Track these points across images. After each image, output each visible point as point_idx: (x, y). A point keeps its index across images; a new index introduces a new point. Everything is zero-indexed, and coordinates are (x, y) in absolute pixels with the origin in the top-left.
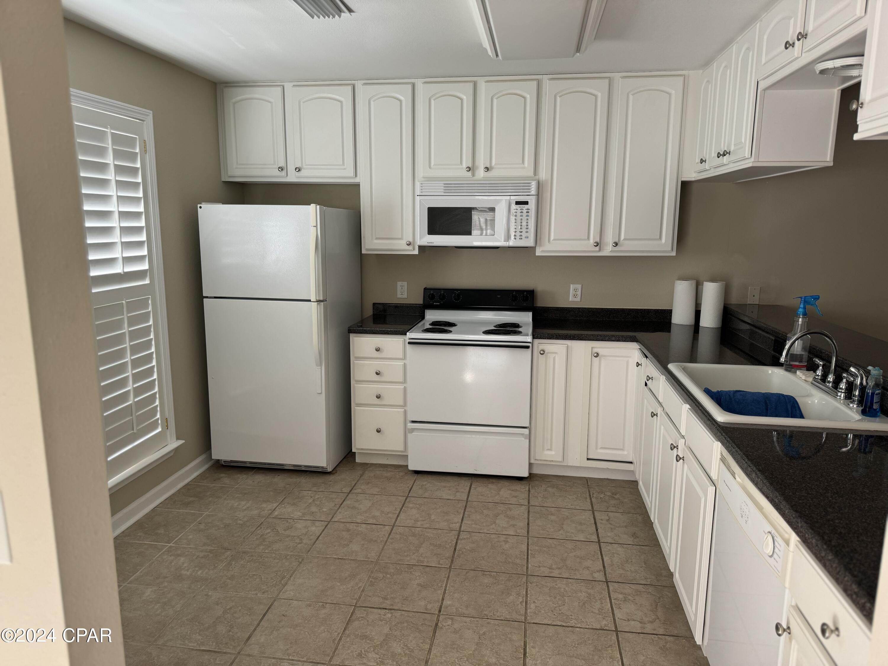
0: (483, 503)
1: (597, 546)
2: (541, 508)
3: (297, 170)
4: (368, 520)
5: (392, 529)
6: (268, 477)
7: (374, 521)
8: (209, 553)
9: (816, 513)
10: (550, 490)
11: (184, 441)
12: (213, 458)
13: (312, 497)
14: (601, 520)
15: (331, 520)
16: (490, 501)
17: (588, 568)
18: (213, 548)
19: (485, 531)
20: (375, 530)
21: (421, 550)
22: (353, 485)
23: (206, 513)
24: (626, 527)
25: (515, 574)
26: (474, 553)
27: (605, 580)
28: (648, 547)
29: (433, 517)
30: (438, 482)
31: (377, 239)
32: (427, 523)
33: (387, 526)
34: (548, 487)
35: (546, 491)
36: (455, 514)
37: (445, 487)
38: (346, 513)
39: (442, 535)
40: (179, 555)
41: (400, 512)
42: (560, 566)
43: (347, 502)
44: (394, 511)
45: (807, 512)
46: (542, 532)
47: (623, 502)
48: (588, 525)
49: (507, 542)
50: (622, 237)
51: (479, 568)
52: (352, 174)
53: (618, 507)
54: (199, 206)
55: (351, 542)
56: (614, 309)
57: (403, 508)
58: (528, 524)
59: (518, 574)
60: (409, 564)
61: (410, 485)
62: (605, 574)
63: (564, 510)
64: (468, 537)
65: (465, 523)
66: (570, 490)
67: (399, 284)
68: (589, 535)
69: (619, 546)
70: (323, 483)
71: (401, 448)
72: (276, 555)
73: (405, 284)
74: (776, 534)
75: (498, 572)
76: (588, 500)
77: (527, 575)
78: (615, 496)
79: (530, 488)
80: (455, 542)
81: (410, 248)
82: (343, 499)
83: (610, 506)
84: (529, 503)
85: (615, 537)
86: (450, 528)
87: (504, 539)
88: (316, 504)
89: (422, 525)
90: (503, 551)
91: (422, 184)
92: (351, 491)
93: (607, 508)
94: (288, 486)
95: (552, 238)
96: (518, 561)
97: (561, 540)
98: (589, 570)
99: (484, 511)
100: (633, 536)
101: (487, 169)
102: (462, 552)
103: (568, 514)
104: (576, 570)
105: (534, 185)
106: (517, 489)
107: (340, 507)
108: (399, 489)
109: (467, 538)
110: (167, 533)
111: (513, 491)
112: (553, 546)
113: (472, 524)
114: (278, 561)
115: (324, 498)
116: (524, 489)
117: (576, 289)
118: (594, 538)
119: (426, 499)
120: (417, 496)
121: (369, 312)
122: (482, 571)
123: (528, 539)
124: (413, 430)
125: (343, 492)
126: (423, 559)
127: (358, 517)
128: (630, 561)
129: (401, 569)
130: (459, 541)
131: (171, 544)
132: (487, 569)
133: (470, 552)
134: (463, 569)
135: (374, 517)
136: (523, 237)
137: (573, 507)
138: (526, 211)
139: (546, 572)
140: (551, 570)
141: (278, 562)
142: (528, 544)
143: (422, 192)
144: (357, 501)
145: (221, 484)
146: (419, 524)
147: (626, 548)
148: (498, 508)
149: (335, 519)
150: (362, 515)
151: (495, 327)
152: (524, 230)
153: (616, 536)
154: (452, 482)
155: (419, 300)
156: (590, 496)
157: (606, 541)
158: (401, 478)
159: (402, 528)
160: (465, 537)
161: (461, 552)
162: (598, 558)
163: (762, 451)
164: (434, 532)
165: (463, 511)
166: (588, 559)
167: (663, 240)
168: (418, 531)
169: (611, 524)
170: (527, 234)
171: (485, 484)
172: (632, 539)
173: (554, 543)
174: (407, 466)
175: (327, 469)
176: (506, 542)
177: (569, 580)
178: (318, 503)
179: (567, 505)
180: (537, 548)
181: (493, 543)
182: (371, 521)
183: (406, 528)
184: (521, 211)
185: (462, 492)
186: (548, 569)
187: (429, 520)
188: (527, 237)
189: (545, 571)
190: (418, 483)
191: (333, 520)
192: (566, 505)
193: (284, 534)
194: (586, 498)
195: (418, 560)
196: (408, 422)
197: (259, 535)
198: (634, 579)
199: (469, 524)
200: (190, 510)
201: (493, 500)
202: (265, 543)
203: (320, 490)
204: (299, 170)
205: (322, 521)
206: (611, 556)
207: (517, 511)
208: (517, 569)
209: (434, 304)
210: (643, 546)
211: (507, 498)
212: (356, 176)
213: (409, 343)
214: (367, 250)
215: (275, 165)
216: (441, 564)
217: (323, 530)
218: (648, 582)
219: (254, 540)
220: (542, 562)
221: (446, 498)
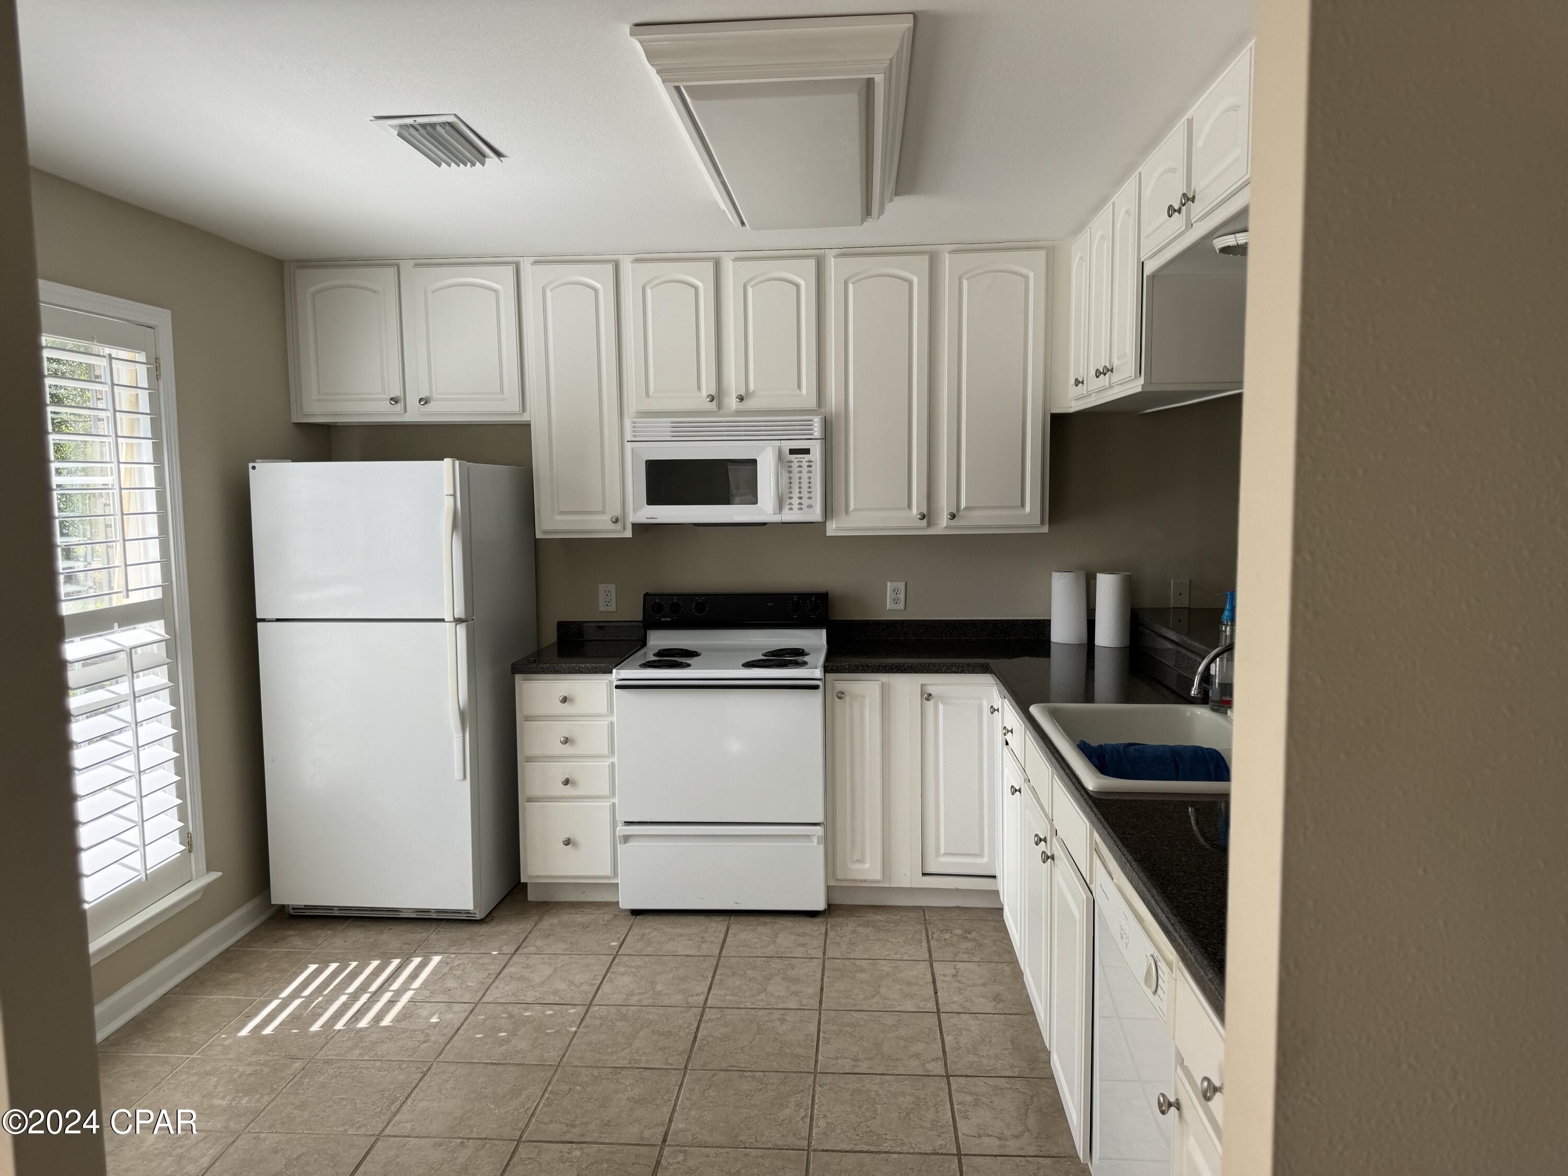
0: (746, 959)
1: (934, 1020)
2: (845, 961)
3: (422, 403)
4: (547, 998)
5: (587, 1011)
6: (372, 933)
7: (557, 999)
8: (262, 1067)
9: (1205, 916)
10: (862, 931)
11: (220, 874)
12: (273, 903)
13: (448, 963)
14: (944, 975)
15: (480, 999)
16: (759, 954)
17: (917, 1055)
18: (270, 1058)
19: (749, 1005)
20: (558, 1013)
21: (637, 1043)
22: (522, 940)
23: (259, 999)
24: (984, 985)
25: (795, 1072)
26: (727, 1043)
27: (946, 1073)
28: (1017, 1017)
29: (659, 987)
30: (671, 927)
31: (561, 513)
32: (648, 998)
33: (579, 1006)
34: (859, 925)
35: (854, 933)
36: (698, 981)
37: (682, 935)
38: (507, 988)
39: (674, 1015)
40: (208, 1074)
41: (601, 982)
42: (870, 1056)
43: (510, 970)
44: (592, 980)
45: (1192, 916)
46: (843, 1001)
47: (981, 945)
48: (921, 986)
49: (785, 1020)
50: (963, 505)
51: (735, 1066)
52: (516, 408)
53: (972, 954)
54: (251, 465)
55: (515, 1035)
56: (959, 621)
57: (609, 975)
58: (822, 989)
59: (800, 1072)
60: (616, 1067)
61: (622, 934)
62: (946, 1065)
63: (884, 962)
64: (719, 1016)
65: (714, 994)
66: (895, 928)
67: (602, 588)
68: (921, 1001)
69: (970, 1017)
70: (468, 939)
71: (607, 871)
72: (382, 1063)
73: (612, 587)
74: (1161, 959)
75: (767, 1071)
76: (924, 944)
77: (815, 1073)
78: (969, 936)
79: (829, 929)
80: (696, 1026)
81: (619, 526)
82: (503, 965)
83: (959, 952)
84: (824, 954)
85: (966, 1003)
86: (687, 1003)
87: (780, 1017)
88: (455, 975)
89: (640, 1001)
90: (778, 1036)
91: (634, 423)
92: (517, 950)
93: (954, 956)
94: (406, 946)
95: (852, 507)
96: (801, 1051)
97: (875, 1013)
98: (919, 1058)
99: (747, 972)
100: (994, 1000)
101: (741, 398)
102: (707, 1042)
103: (890, 969)
104: (897, 1059)
105: (817, 422)
106: (807, 932)
107: (496, 978)
108: (602, 942)
109: (717, 1018)
110: (188, 1036)
111: (798, 935)
112: (862, 1023)
113: (726, 995)
114: (386, 1072)
115: (470, 965)
116: (818, 932)
117: (896, 590)
118: (931, 1006)
119: (649, 957)
120: (634, 954)
121: (550, 637)
122: (740, 1071)
123: (820, 1014)
124: (626, 839)
125: (504, 952)
126: (640, 1058)
127: (529, 993)
128: (987, 1040)
129: (601, 1076)
130: (702, 1025)
131: (194, 1056)
132: (749, 1068)
133: (720, 1041)
134: (707, 1070)
135: (556, 992)
136: (804, 506)
137: (898, 956)
138: (807, 464)
139: (848, 1067)
140: (855, 1063)
141: (386, 1075)
142: (819, 1023)
143: (635, 436)
144: (527, 967)
145: (286, 948)
146: (634, 1000)
147: (983, 1020)
148: (773, 966)
149: (488, 998)
150: (536, 989)
151: (763, 655)
152: (805, 495)
153: (967, 1001)
154: (694, 926)
155: (635, 613)
156: (927, 936)
157: (949, 1011)
158: (607, 925)
159: (605, 1007)
160: (713, 1017)
161: (705, 1042)
162: (936, 1039)
163: (1147, 831)
164: (660, 1012)
165: (711, 975)
166: (919, 1040)
167: (1028, 508)
168: (633, 1011)
169: (959, 981)
170: (810, 502)
171: (751, 927)
172: (994, 1003)
173: (862, 1018)
174: (618, 902)
175: (475, 914)
176: (783, 1020)
177: (885, 1076)
178: (458, 972)
179: (889, 955)
180: (834, 1027)
181: (761, 1023)
182: (551, 999)
183: (611, 1008)
184: (798, 464)
185: (712, 942)
186: (852, 1062)
187: (651, 992)
188: (810, 506)
189: (846, 1065)
190: (637, 931)
191: (484, 1000)
192: (887, 954)
193: (398, 1028)
194: (920, 941)
195: (632, 1060)
196: (620, 824)
197: (354, 1031)
198: (993, 1069)
199: (721, 996)
200: (230, 995)
201: (763, 953)
202: (364, 1044)
203: (462, 952)
204: (426, 403)
205: (465, 1003)
206: (956, 1035)
207: (805, 968)
208: (800, 1064)
209: (662, 619)
210: (1010, 1014)
211: (789, 948)
212: (524, 410)
213: (617, 687)
214: (545, 532)
215: (385, 394)
216: (671, 1064)
217: (467, 1018)
218: (1015, 1072)
219: (343, 1041)
220: (842, 1051)
221: (684, 954)
